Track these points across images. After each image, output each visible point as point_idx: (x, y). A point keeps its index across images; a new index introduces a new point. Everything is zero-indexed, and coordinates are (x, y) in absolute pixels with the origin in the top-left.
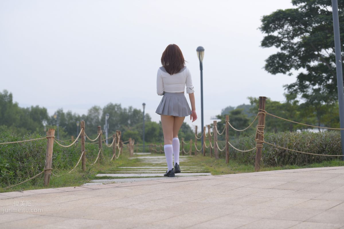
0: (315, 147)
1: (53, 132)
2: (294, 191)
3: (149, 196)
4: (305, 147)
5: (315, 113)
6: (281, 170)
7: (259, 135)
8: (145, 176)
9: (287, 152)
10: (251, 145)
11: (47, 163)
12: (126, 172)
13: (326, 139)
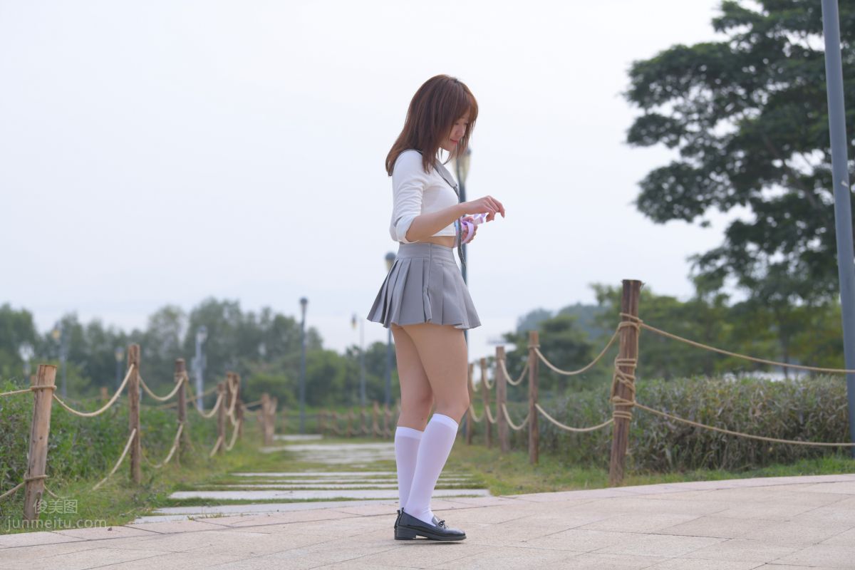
0: (776, 421)
1: (51, 375)
2: (718, 541)
3: (318, 552)
4: (747, 420)
5: (774, 329)
6: (681, 481)
7: (620, 386)
8: (306, 498)
9: (699, 434)
10: (598, 412)
11: (33, 459)
12: (252, 486)
13: (804, 398)
